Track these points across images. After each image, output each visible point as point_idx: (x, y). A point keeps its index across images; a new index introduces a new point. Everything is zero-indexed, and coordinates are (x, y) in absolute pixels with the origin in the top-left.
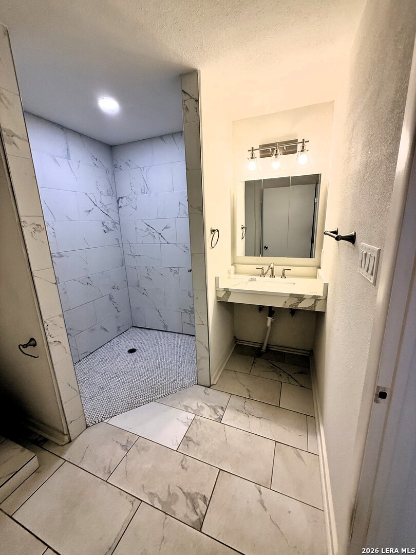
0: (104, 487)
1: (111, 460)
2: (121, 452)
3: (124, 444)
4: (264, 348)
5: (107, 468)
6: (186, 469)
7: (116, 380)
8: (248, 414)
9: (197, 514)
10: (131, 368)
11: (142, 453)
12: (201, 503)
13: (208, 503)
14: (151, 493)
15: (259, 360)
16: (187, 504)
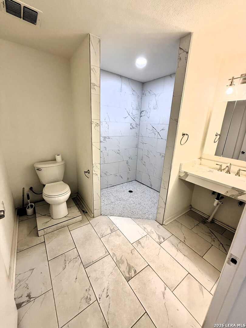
0: (98, 240)
1: (105, 232)
2: (109, 231)
3: (112, 229)
4: (210, 219)
5: (102, 234)
6: (132, 254)
7: (119, 201)
8: (178, 250)
9: (129, 275)
10: (127, 199)
11: (117, 236)
12: (133, 272)
13: (136, 274)
14: (114, 254)
15: (202, 225)
16: (127, 268)
